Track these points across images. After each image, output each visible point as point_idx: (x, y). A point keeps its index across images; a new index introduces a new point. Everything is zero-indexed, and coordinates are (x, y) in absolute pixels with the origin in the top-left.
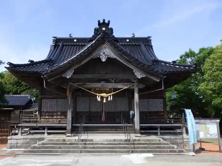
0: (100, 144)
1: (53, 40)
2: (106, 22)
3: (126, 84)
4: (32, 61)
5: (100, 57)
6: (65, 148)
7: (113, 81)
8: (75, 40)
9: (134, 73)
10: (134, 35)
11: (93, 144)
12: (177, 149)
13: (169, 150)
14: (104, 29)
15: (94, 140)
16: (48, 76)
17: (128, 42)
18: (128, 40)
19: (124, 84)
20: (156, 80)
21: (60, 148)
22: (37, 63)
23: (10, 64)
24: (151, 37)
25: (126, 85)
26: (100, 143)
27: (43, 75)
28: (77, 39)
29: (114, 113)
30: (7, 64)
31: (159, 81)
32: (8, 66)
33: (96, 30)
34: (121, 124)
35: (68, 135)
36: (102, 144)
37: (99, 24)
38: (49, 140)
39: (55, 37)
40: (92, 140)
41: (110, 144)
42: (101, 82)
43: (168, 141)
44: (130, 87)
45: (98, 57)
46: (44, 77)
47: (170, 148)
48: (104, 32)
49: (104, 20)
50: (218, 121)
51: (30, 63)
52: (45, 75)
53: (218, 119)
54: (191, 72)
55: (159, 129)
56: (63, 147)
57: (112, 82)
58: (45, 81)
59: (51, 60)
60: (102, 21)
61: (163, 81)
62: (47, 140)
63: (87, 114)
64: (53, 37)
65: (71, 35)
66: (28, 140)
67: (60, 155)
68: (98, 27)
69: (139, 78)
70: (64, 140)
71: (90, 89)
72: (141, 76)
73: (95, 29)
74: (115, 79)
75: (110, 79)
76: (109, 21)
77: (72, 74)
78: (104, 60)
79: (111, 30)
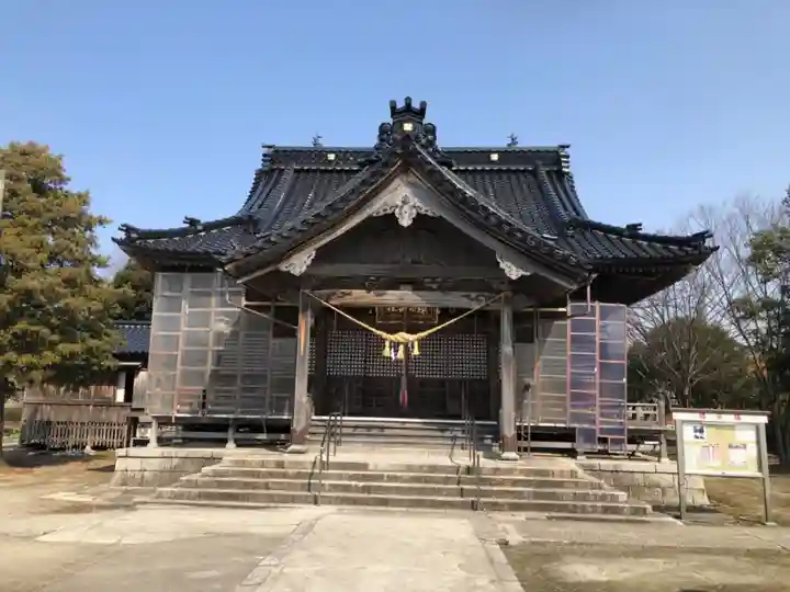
0: (391, 479)
1: (265, 155)
2: (416, 105)
3: (473, 295)
4: (193, 222)
5: (393, 214)
6: (281, 486)
7: (435, 286)
8: (331, 156)
9: (498, 263)
10: (514, 139)
11: (365, 478)
12: (626, 502)
13: (599, 504)
14: (408, 127)
15: (371, 467)
16: (237, 268)
17: (493, 162)
19: (468, 296)
20: (568, 286)
21: (267, 487)
22: (208, 227)
23: (128, 229)
24: (568, 147)
25: (477, 299)
26: (388, 476)
27: (223, 265)
28: (337, 152)
29: (442, 383)
30: (120, 229)
31: (575, 288)
32: (122, 235)
33: (383, 129)
34: (460, 419)
35: (293, 447)
36: (395, 479)
37: (394, 111)
38: (237, 463)
39: (269, 147)
40: (364, 466)
41: (417, 480)
42: (402, 287)
43: (600, 478)
45: (389, 212)
47: (603, 498)
48: (407, 136)
49: (408, 101)
50: (763, 420)
51: (187, 225)
52: (227, 263)
53: (764, 414)
56: (274, 486)
57: (431, 289)
59: (250, 217)
60: (400, 105)
61: (589, 289)
62: (231, 461)
63: (360, 385)
64: (264, 147)
65: (320, 141)
66: (175, 461)
67: (264, 508)
68: (391, 121)
69: (514, 278)
70: (280, 464)
72: (521, 273)
74: (439, 280)
75: (426, 280)
76: (424, 105)
77: (309, 262)
78: (405, 222)
79: (431, 130)
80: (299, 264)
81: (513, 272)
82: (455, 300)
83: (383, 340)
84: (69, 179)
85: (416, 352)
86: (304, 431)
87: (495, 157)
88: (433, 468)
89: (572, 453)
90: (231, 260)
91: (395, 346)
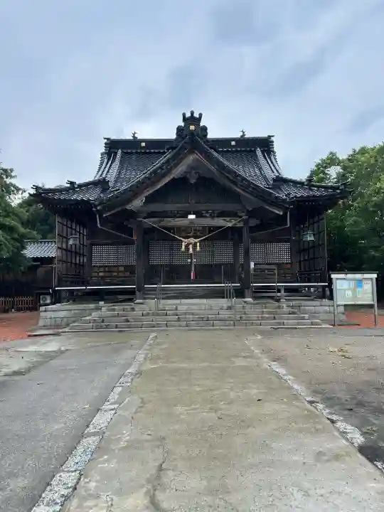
1: (106, 144)
2: (196, 115)
3: (228, 219)
4: (72, 183)
5: (186, 177)
6: (135, 321)
7: (208, 215)
8: (143, 144)
9: (242, 202)
10: (243, 133)
12: (309, 319)
14: (192, 128)
15: (179, 309)
16: (103, 208)
18: (233, 143)
19: (226, 219)
20: (278, 212)
21: (127, 321)
23: (37, 188)
24: (273, 136)
26: (189, 313)
27: (96, 206)
28: (147, 142)
30: (32, 188)
31: (281, 213)
32: (34, 191)
33: (179, 130)
34: (221, 283)
35: (138, 301)
36: (192, 314)
37: (185, 119)
38: (110, 310)
39: (108, 139)
41: (203, 313)
44: (235, 224)
45: (184, 175)
46: (97, 210)
48: (192, 133)
49: (192, 113)
50: (375, 276)
51: (69, 185)
52: (98, 205)
53: (375, 273)
54: (338, 198)
55: (283, 291)
56: (131, 320)
57: (206, 217)
58: (99, 217)
60: (188, 115)
61: (288, 214)
62: (107, 309)
63: (167, 269)
64: (105, 139)
65: (136, 135)
68: (183, 124)
69: (250, 209)
71: (169, 229)
72: (253, 207)
73: (177, 128)
76: (201, 115)
77: (142, 203)
78: (193, 181)
79: (205, 129)
85: (198, 248)
88: (211, 308)
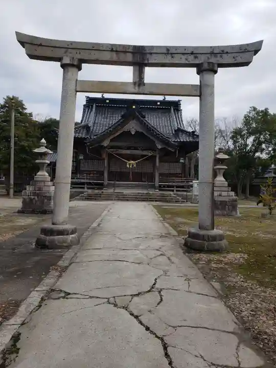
5: (130, 131)
8: (108, 101)
9: (156, 144)
12: (181, 200)
14: (134, 107)
15: (124, 193)
16: (90, 144)
17: (158, 105)
24: (181, 101)
25: (150, 153)
27: (87, 143)
29: (141, 173)
35: (105, 189)
36: (130, 195)
39: (88, 97)
40: (122, 193)
55: (175, 187)
57: (139, 150)
58: (88, 148)
74: (141, 148)
75: (138, 147)
77: (108, 143)
78: (133, 133)
80: (106, 143)
81: (160, 147)
82: (145, 153)
83: (127, 163)
84: (26, 109)
85: (135, 166)
86: (107, 185)
87: (159, 103)
88: (139, 193)
89: (173, 191)
90: (89, 142)
91: (130, 164)
